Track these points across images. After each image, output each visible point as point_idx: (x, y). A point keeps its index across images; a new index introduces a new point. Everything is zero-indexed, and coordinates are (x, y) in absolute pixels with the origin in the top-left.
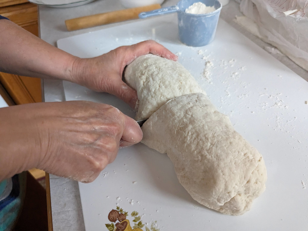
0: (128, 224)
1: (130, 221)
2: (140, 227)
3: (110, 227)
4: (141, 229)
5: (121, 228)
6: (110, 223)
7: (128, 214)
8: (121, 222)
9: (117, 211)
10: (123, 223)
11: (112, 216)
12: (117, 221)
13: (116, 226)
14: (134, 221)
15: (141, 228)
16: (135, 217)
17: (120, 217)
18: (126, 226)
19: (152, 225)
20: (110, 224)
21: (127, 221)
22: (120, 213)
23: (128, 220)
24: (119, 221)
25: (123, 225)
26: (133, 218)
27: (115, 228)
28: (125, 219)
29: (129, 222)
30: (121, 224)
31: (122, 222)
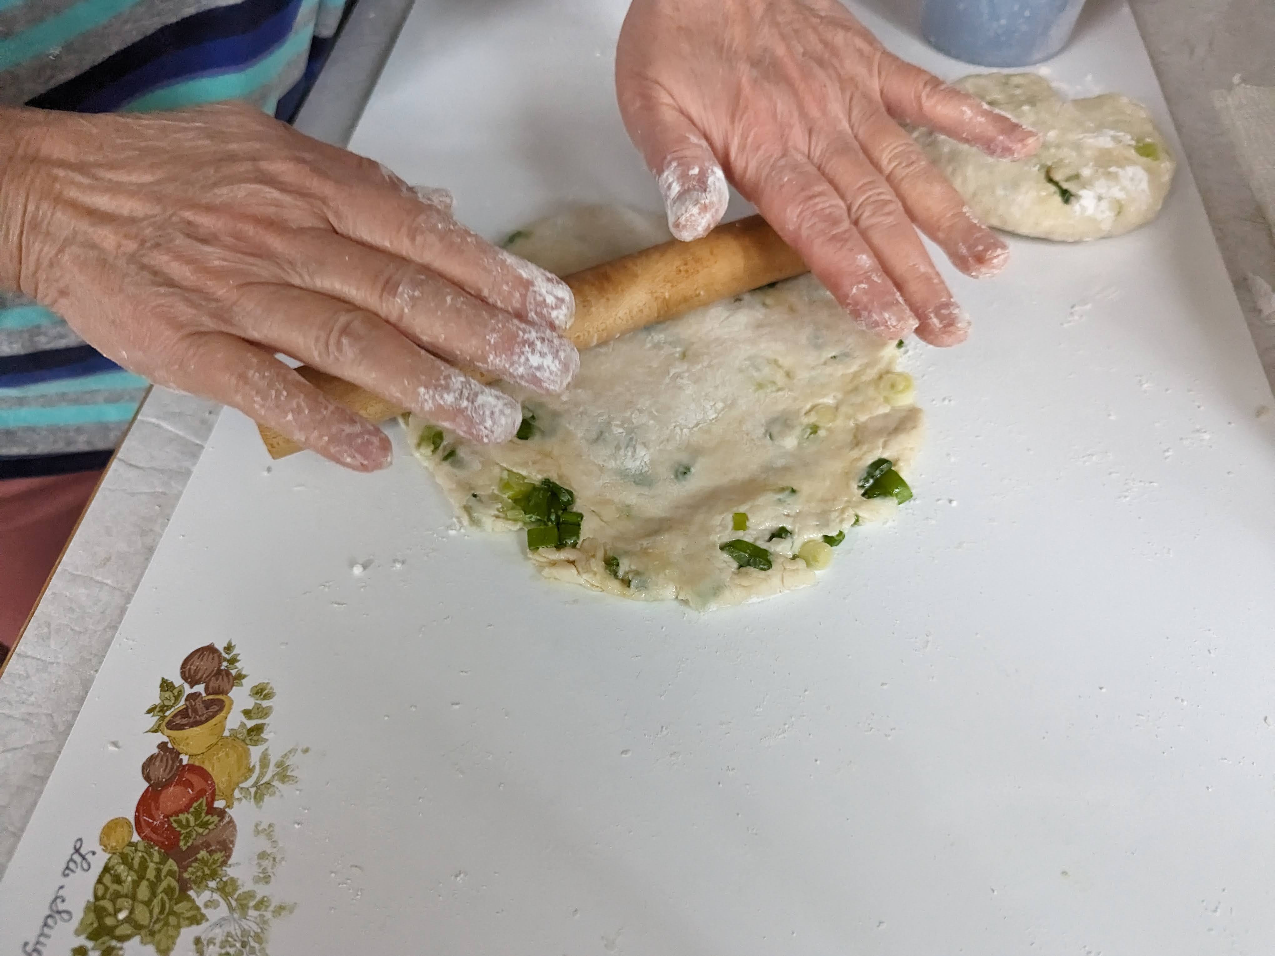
0: (222, 714)
1: (234, 707)
2: (248, 741)
3: (167, 694)
4: (249, 749)
5: (197, 714)
6: (177, 681)
7: (243, 681)
8: (208, 694)
9: (220, 656)
10: (212, 702)
11: (197, 662)
12: (200, 688)
13: (186, 700)
14: (247, 713)
15: (251, 748)
16: (259, 702)
17: (217, 680)
18: (212, 717)
19: (286, 755)
20: (177, 684)
21: (227, 703)
22: (223, 668)
23: (232, 702)
24: (206, 689)
25: (207, 709)
26: (250, 704)
27: (182, 703)
28: (226, 694)
29: (230, 709)
30: (204, 702)
31: (210, 697)
